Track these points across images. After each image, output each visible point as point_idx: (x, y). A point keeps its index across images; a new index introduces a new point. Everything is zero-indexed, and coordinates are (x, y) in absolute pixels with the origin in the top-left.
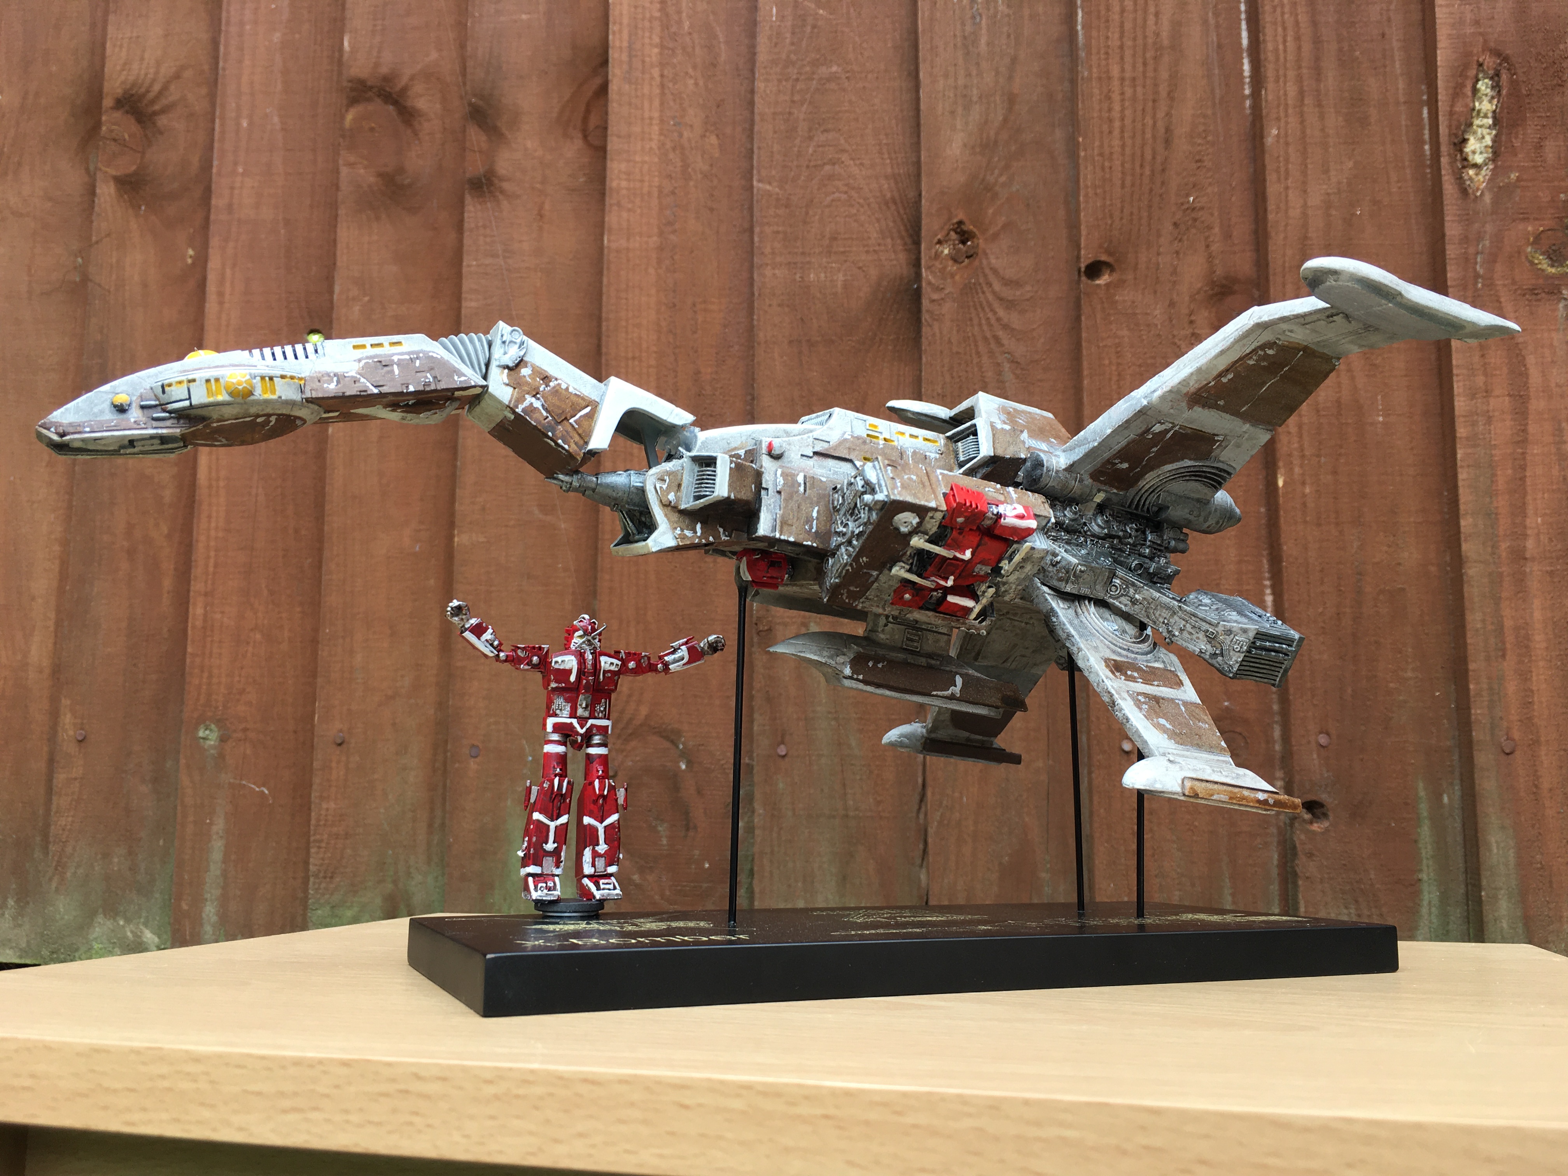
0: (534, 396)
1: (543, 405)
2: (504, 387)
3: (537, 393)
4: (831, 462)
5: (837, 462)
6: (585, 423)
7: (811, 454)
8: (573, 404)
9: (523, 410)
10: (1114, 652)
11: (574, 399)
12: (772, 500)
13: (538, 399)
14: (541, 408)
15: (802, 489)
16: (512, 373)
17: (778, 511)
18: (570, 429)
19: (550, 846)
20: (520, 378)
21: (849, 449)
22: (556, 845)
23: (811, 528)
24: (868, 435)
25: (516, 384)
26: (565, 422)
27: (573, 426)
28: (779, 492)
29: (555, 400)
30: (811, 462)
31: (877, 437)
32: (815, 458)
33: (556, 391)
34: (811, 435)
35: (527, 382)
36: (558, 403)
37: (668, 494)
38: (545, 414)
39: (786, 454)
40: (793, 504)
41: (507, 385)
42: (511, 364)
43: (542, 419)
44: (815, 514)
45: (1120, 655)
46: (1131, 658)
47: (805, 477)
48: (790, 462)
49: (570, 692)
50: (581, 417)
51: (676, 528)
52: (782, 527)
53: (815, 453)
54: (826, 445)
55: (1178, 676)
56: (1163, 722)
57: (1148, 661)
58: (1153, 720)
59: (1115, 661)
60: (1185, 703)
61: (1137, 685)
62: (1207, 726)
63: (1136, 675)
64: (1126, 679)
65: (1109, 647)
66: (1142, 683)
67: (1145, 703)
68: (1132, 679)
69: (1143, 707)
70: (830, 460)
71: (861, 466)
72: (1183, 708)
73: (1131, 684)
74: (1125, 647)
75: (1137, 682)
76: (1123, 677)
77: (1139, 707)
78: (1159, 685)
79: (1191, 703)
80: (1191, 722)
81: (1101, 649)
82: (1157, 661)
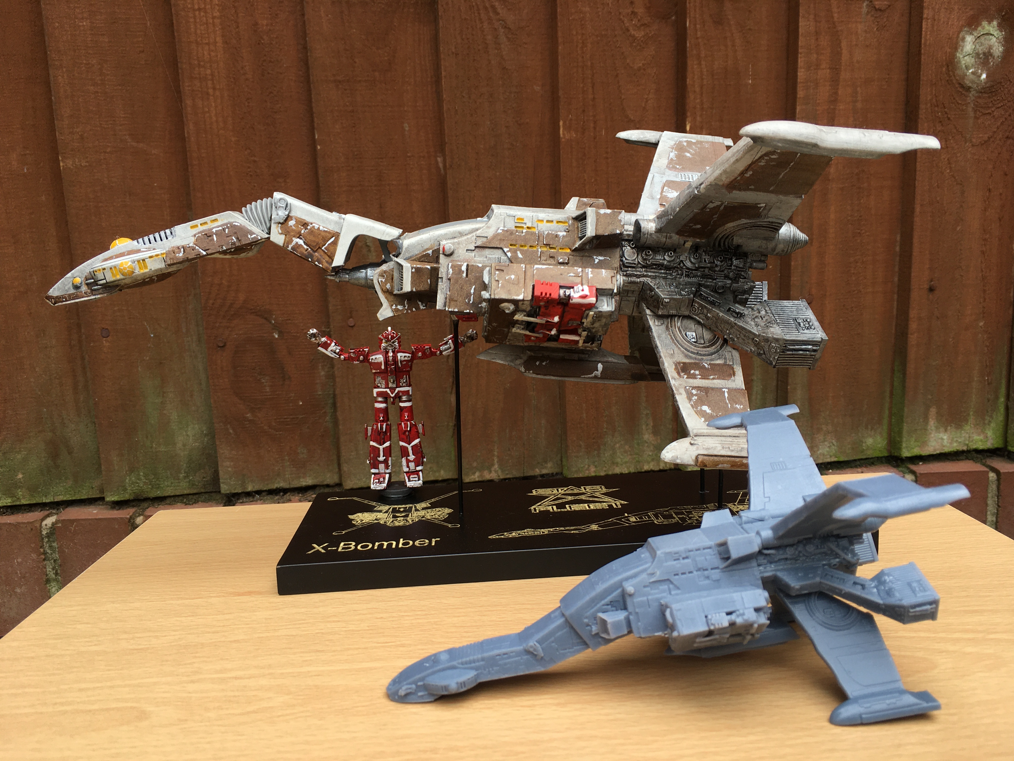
0: (298, 237)
1: (304, 242)
2: (279, 235)
3: (301, 235)
4: (487, 252)
5: (492, 250)
6: (332, 248)
7: (474, 248)
8: (323, 237)
9: (292, 248)
10: (686, 356)
11: (323, 234)
12: (445, 285)
13: (301, 239)
14: (303, 244)
15: (464, 275)
16: (283, 225)
17: (448, 293)
18: (322, 253)
19: (382, 458)
20: (288, 227)
21: (500, 240)
22: (385, 458)
23: (470, 300)
24: (516, 227)
25: (286, 232)
26: (319, 250)
27: (324, 251)
28: (449, 279)
29: (312, 238)
30: (473, 254)
31: (523, 227)
32: (477, 250)
33: (312, 232)
34: (474, 234)
35: (293, 230)
36: (313, 239)
37: (386, 285)
38: (305, 247)
39: (456, 252)
40: (457, 287)
41: (281, 234)
42: (282, 221)
43: (304, 251)
44: (472, 291)
45: (691, 358)
46: (698, 359)
47: (468, 265)
48: (459, 256)
49: (384, 374)
50: (329, 244)
51: (392, 305)
52: (450, 303)
53: (476, 247)
54: (485, 240)
55: (733, 369)
56: (705, 408)
57: (712, 360)
58: (697, 408)
59: (684, 363)
60: (730, 390)
61: (695, 380)
62: (742, 407)
63: (697, 372)
64: (687, 378)
65: (683, 353)
66: (700, 378)
67: (696, 395)
68: (694, 377)
69: (693, 398)
70: (487, 250)
71: (508, 251)
72: (726, 395)
73: (691, 381)
74: (695, 352)
75: (696, 378)
76: (686, 376)
77: (689, 398)
78: (713, 379)
79: (735, 390)
80: (729, 405)
81: (676, 355)
82: (719, 358)
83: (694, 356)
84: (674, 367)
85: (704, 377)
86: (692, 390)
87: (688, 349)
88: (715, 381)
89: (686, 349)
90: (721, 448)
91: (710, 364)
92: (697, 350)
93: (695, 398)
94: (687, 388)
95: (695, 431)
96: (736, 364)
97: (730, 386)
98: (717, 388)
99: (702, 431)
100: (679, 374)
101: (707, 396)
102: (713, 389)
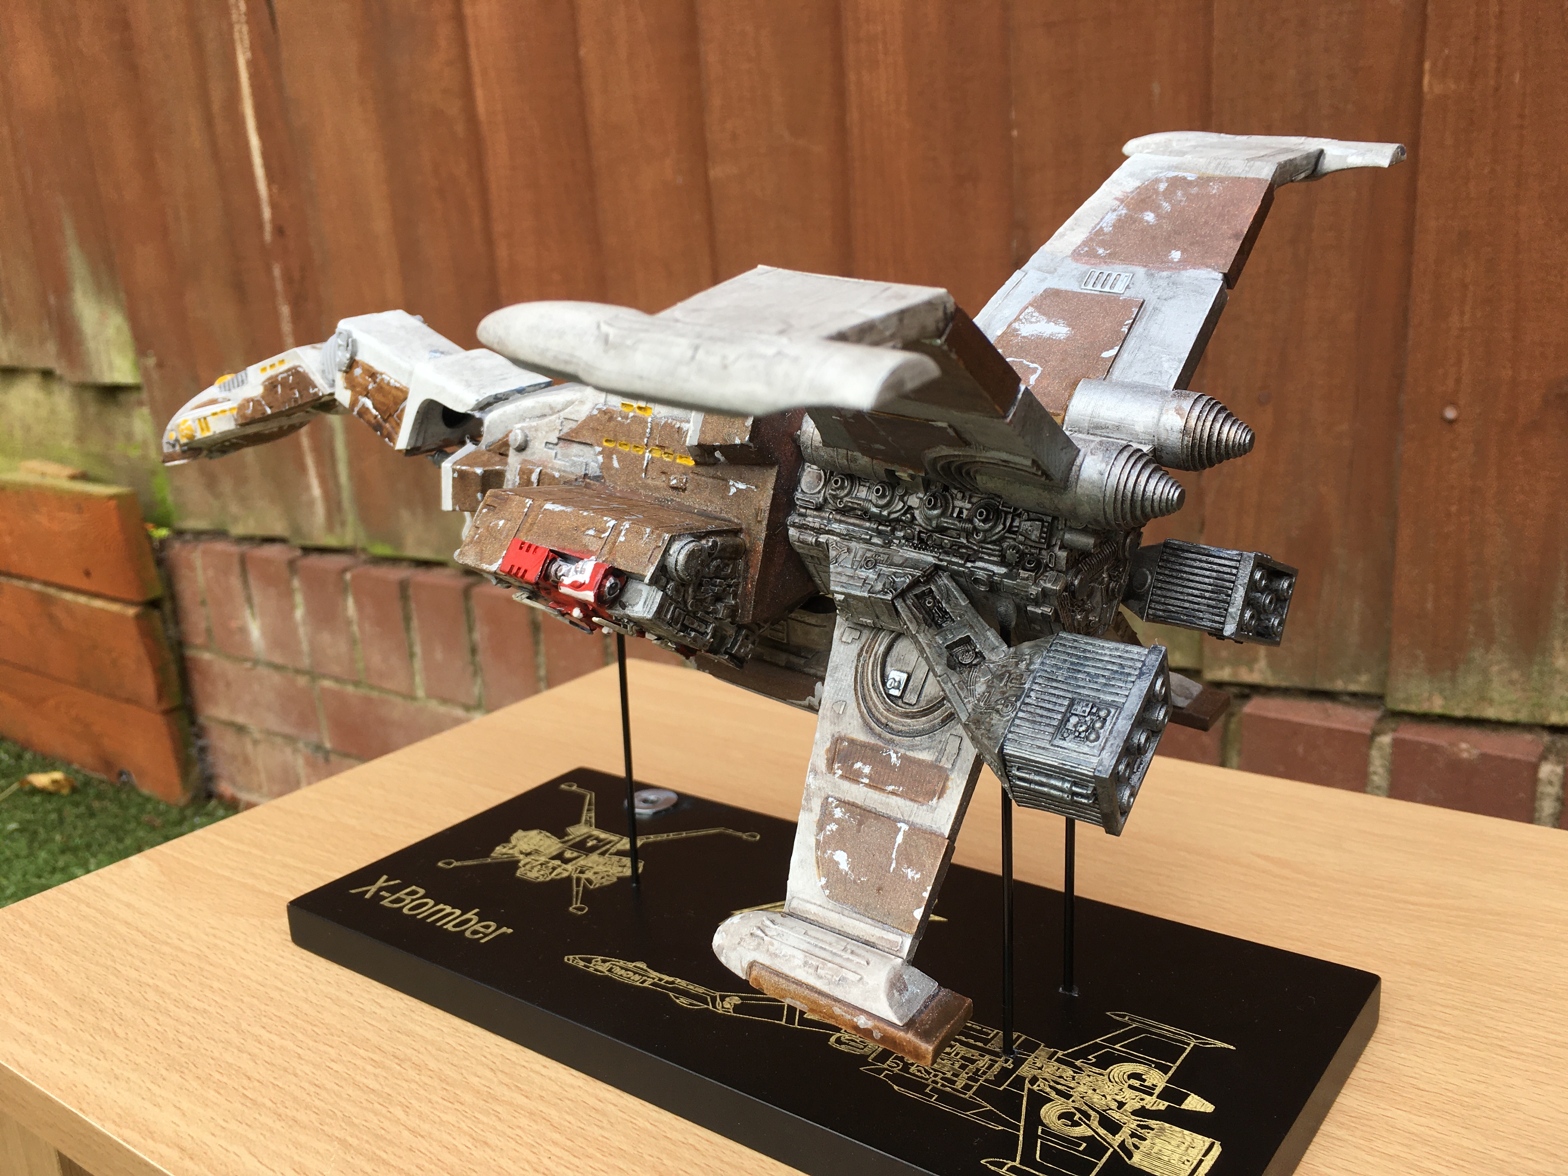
0: (365, 396)
1: (372, 404)
2: (344, 390)
3: (368, 392)
4: (573, 449)
5: (579, 446)
7: (556, 441)
8: (394, 398)
9: (359, 412)
10: (866, 728)
11: (394, 392)
13: (369, 398)
14: (371, 407)
16: (348, 375)
18: (394, 424)
20: (354, 379)
21: (593, 429)
24: (623, 405)
25: (352, 385)
26: (390, 418)
27: (396, 421)
29: (381, 396)
30: (553, 452)
32: (561, 444)
33: (381, 387)
34: (563, 413)
35: (359, 383)
36: (383, 399)
38: (374, 412)
39: (531, 444)
41: (346, 388)
42: (344, 368)
43: (372, 419)
45: (868, 731)
46: (884, 740)
47: (541, 472)
48: (534, 452)
50: (401, 410)
55: (947, 779)
56: (841, 857)
57: (912, 748)
58: (825, 852)
59: (852, 742)
60: (914, 829)
61: (854, 787)
62: (918, 876)
63: (867, 770)
64: (842, 777)
65: (862, 717)
66: (866, 785)
67: (837, 821)
68: (853, 777)
69: (828, 828)
70: (575, 445)
71: (600, 453)
72: (900, 839)
73: (846, 785)
74: (884, 720)
75: (858, 782)
76: (840, 772)
77: (821, 827)
78: (893, 793)
79: (925, 832)
80: (893, 865)
81: (846, 719)
82: (929, 748)
83: (878, 729)
84: (828, 744)
85: (875, 785)
86: (836, 807)
87: (874, 710)
88: (894, 800)
89: (869, 711)
90: (801, 963)
91: (904, 758)
92: (886, 718)
93: (833, 827)
94: (830, 800)
95: (794, 904)
96: (960, 769)
97: (918, 820)
98: (889, 818)
99: (809, 907)
100: (830, 763)
101: (859, 831)
102: (878, 816)
